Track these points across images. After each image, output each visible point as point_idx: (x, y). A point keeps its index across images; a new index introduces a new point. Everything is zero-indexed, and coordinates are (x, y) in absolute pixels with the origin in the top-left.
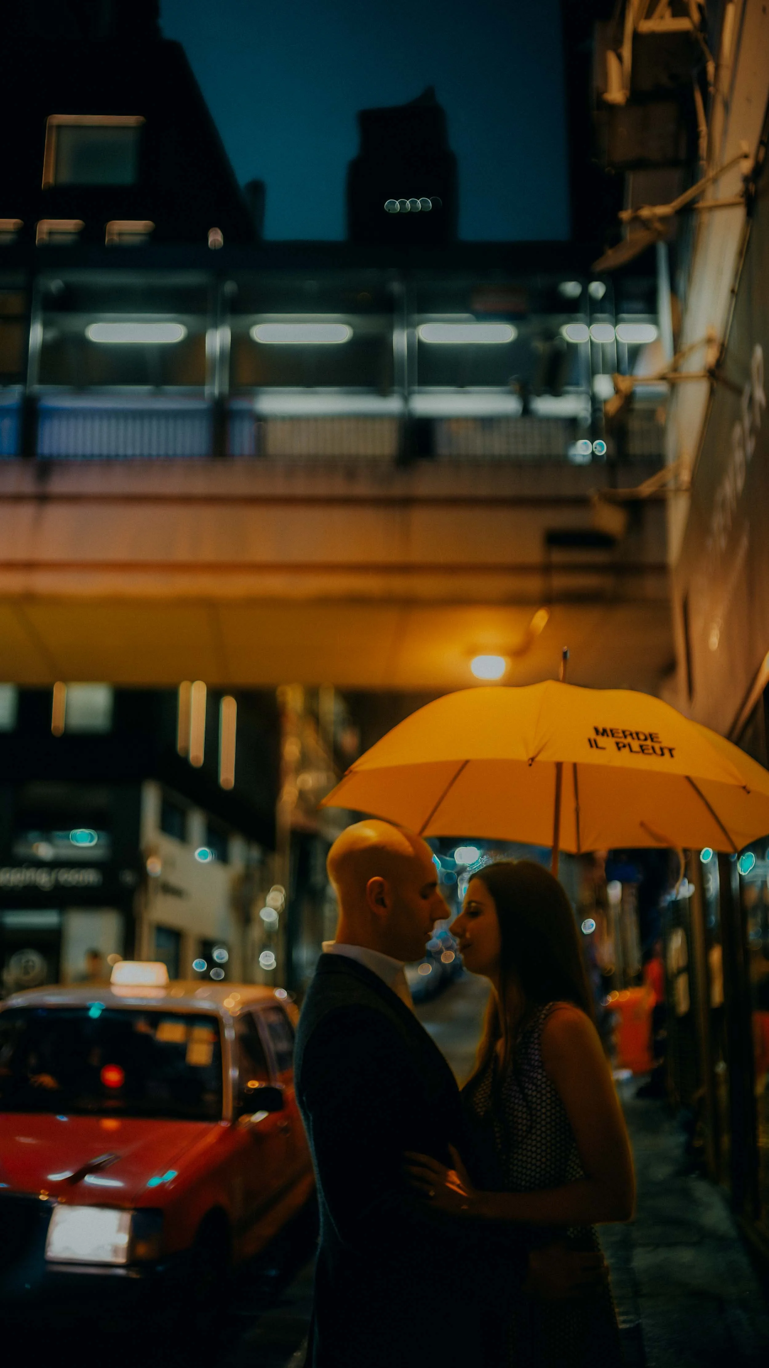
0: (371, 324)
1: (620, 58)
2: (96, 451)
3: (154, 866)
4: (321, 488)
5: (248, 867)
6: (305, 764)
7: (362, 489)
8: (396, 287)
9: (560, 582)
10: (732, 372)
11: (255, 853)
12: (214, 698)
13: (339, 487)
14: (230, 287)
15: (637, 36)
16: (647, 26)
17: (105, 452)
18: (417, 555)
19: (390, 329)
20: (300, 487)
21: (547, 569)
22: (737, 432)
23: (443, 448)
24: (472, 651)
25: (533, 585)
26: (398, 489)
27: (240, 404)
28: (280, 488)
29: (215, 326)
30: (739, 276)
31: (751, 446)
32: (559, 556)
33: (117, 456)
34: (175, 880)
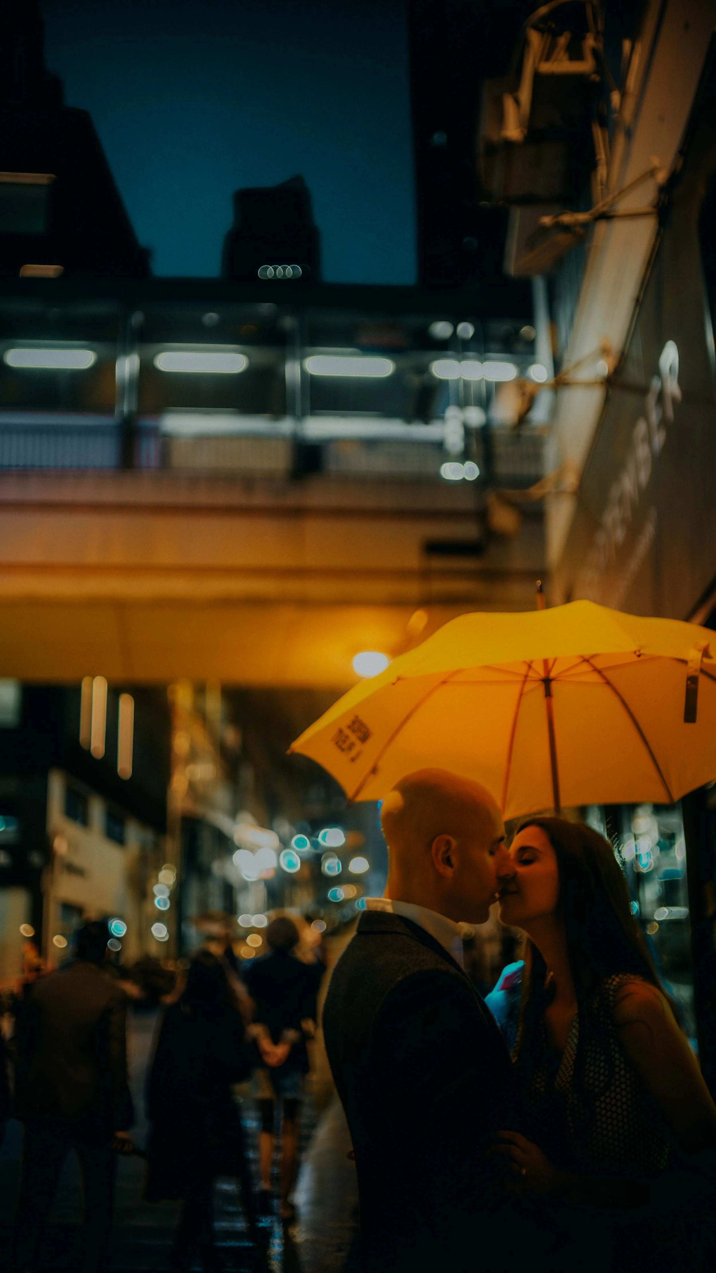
0: (264, 356)
1: (517, 102)
2: (14, 462)
3: (60, 846)
4: (222, 498)
5: (143, 849)
6: (193, 756)
7: (259, 499)
8: (288, 322)
9: (439, 586)
10: (634, 374)
11: (149, 836)
12: (114, 693)
13: (236, 498)
14: (137, 318)
15: (538, 77)
16: (546, 68)
17: (21, 463)
18: (311, 559)
19: (283, 360)
20: (202, 497)
21: (425, 575)
22: (641, 428)
23: (331, 467)
24: (357, 649)
25: (413, 589)
26: (292, 499)
27: (147, 422)
28: (182, 497)
29: (126, 352)
30: (645, 286)
31: (659, 439)
32: (438, 563)
33: (33, 466)
34: (78, 860)
